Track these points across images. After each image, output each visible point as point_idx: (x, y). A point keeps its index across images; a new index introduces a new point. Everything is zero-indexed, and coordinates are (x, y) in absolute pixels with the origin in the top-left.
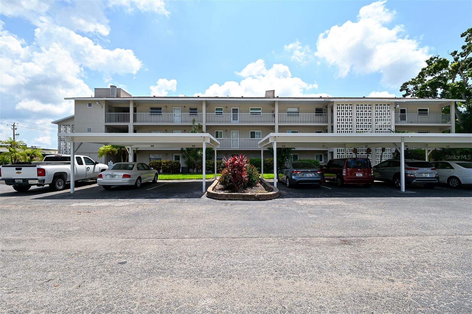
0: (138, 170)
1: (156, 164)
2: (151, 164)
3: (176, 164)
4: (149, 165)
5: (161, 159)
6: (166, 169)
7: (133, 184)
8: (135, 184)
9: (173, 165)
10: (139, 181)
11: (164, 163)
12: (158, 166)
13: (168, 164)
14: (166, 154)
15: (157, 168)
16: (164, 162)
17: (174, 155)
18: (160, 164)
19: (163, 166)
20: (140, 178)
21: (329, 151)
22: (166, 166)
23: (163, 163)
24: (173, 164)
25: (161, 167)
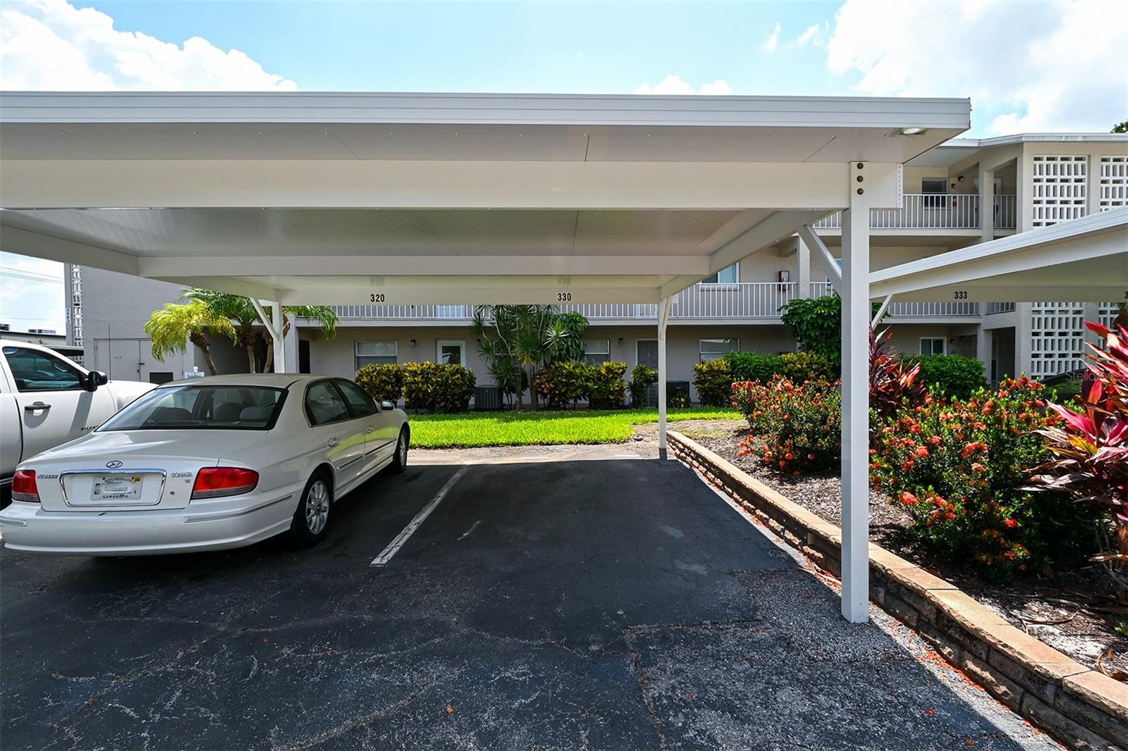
0: (313, 421)
1: (384, 377)
2: (365, 379)
3: (458, 379)
4: (358, 380)
5: (396, 357)
6: (421, 395)
7: (283, 524)
8: (294, 524)
9: (450, 382)
10: (319, 493)
11: (414, 373)
12: (391, 384)
13: (430, 379)
14: (414, 341)
15: (388, 392)
16: (415, 368)
17: (441, 343)
18: (398, 377)
19: (411, 383)
20: (324, 474)
21: (983, 327)
22: (420, 385)
23: (411, 372)
24: (447, 379)
25: (404, 389)
